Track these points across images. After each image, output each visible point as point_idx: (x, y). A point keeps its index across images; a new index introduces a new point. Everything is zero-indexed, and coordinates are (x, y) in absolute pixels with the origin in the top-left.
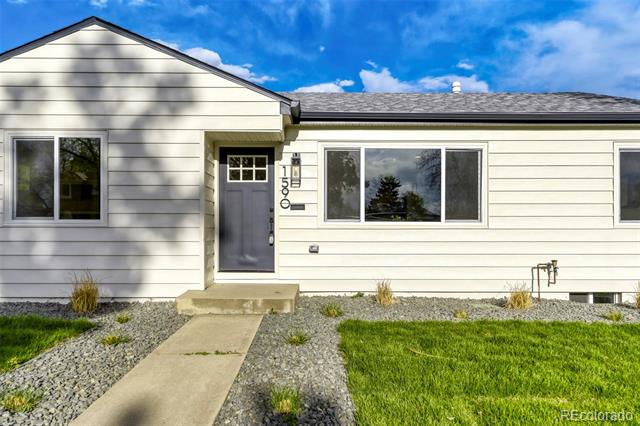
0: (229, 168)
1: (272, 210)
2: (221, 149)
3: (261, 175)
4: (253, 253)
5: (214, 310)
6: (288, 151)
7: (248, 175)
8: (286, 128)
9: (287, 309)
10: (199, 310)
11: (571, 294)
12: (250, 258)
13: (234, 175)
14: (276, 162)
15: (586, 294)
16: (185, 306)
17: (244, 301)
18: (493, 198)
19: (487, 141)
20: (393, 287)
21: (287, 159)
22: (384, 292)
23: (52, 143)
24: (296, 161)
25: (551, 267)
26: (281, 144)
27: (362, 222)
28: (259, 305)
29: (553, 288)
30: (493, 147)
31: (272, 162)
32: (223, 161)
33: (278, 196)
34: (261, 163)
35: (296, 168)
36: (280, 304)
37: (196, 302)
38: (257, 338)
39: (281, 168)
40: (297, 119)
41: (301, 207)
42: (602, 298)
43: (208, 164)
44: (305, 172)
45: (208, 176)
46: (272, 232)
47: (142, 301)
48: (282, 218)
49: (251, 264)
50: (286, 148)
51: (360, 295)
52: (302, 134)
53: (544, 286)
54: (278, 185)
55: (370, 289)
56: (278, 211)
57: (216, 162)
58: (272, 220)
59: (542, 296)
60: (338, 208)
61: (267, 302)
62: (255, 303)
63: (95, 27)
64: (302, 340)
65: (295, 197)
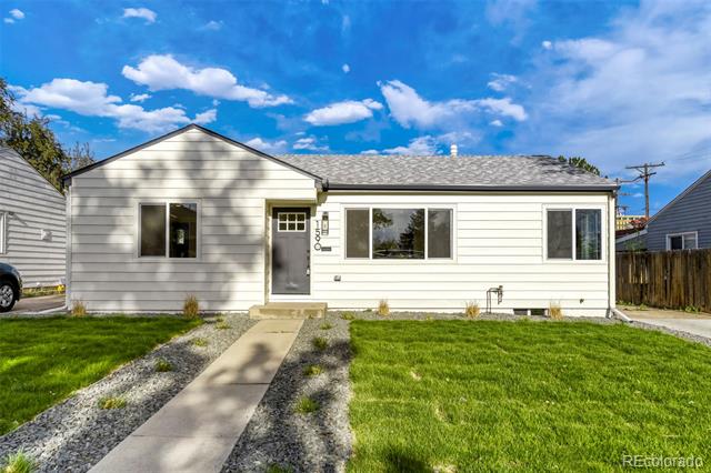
0: (279, 222)
1: (309, 251)
2: (274, 209)
3: (301, 227)
4: (295, 281)
5: (273, 316)
6: (320, 210)
7: (292, 227)
8: (318, 194)
9: (320, 316)
10: (263, 316)
11: (515, 310)
12: (294, 285)
13: (283, 227)
14: (312, 218)
15: (526, 310)
16: (255, 314)
17: (292, 310)
18: (461, 242)
19: (456, 203)
20: (391, 305)
21: (319, 216)
22: (383, 307)
23: (165, 206)
24: (325, 217)
25: (499, 291)
26: (315, 205)
27: (371, 260)
28: (302, 312)
29: (501, 305)
30: (461, 207)
31: (308, 218)
32: (275, 217)
33: (313, 242)
34: (301, 218)
35: (325, 222)
36: (315, 312)
37: (262, 311)
38: (303, 328)
39: (315, 222)
40: (326, 189)
41: (329, 249)
42: (536, 312)
43: (267, 219)
44: (332, 224)
45: (267, 228)
46: (309, 267)
47: (223, 313)
48: (316, 257)
49: (294, 289)
50: (318, 208)
51: (369, 310)
52: (330, 198)
53: (494, 304)
54: (313, 234)
55: (375, 306)
56: (314, 253)
57: (270, 218)
58: (309, 258)
59: (493, 311)
60: (354, 250)
61: (306, 311)
62: (299, 312)
63: (194, 130)
64: (329, 327)
65: (324, 242)
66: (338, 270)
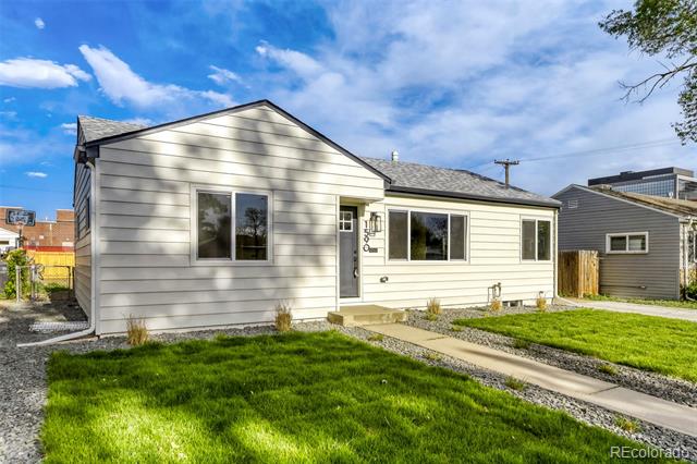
1: (358, 252)
3: (347, 226)
6: (369, 210)
14: (360, 218)
15: (508, 302)
16: (350, 321)
17: (382, 315)
18: (473, 246)
19: (468, 211)
21: (367, 216)
22: (436, 305)
23: (230, 197)
25: (496, 287)
26: (364, 205)
27: (410, 261)
28: (391, 316)
30: (473, 215)
31: (356, 217)
33: (362, 243)
34: (347, 217)
37: (356, 317)
39: (363, 222)
41: (375, 250)
42: (514, 304)
46: (356, 268)
48: (364, 258)
50: (367, 208)
54: (362, 235)
56: (363, 254)
58: (356, 260)
60: (396, 251)
61: (394, 315)
62: (388, 316)
63: (264, 107)
65: (372, 244)
66: (383, 271)
